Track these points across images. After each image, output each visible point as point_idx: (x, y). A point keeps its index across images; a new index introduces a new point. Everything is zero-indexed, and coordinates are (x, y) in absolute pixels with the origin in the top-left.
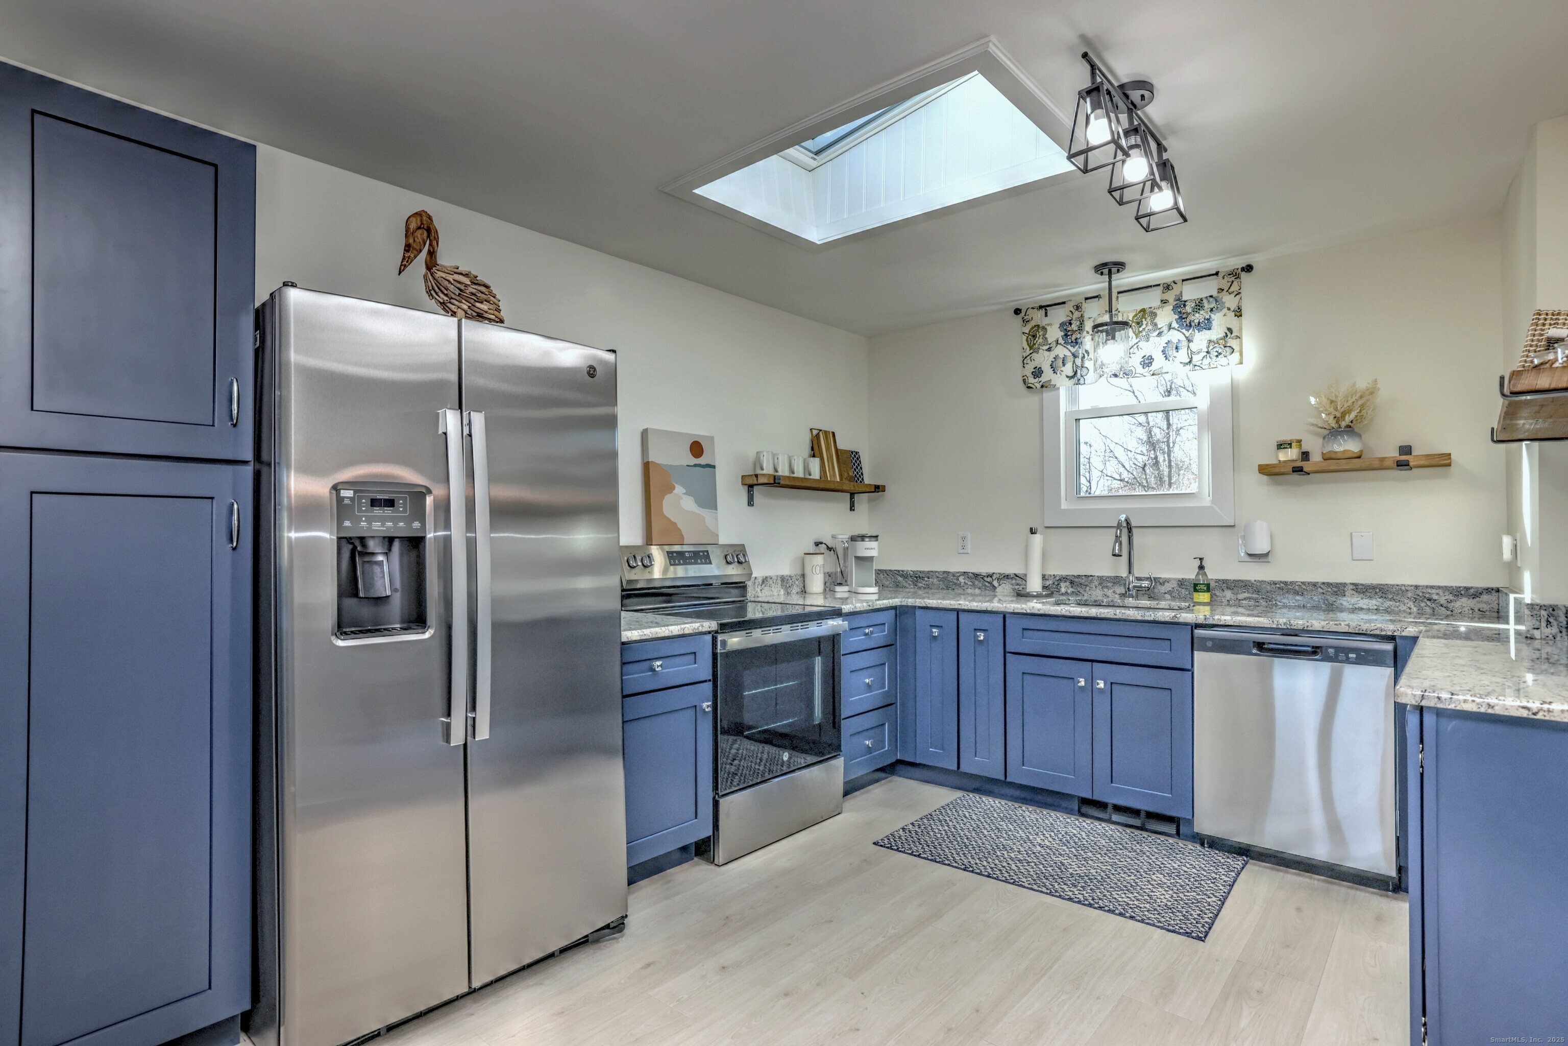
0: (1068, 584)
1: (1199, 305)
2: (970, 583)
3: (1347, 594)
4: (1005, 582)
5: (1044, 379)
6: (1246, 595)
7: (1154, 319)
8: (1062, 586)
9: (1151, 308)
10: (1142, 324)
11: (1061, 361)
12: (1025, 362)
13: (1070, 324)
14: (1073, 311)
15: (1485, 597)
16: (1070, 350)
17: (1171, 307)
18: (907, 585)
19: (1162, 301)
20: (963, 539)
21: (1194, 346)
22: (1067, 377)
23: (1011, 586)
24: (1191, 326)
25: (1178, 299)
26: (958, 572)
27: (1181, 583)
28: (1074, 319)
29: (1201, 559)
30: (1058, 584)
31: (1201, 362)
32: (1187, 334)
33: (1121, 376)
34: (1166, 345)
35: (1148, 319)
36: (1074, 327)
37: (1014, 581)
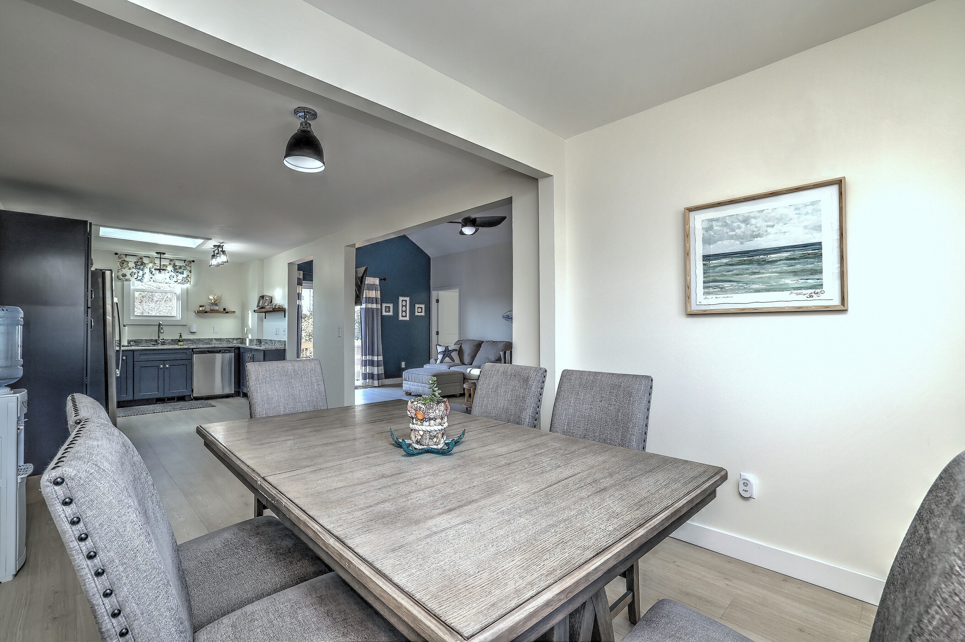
0: (133, 342)
1: (180, 268)
3: (213, 341)
5: (126, 278)
6: (190, 342)
7: (166, 268)
8: (131, 343)
9: (166, 265)
11: (134, 274)
12: (119, 271)
14: (139, 259)
15: (238, 340)
16: (137, 271)
17: (172, 266)
21: (178, 278)
22: (135, 278)
24: (178, 272)
25: (174, 264)
27: (172, 340)
28: (139, 261)
29: (180, 334)
31: (179, 282)
32: (176, 274)
34: (170, 276)
36: (139, 264)
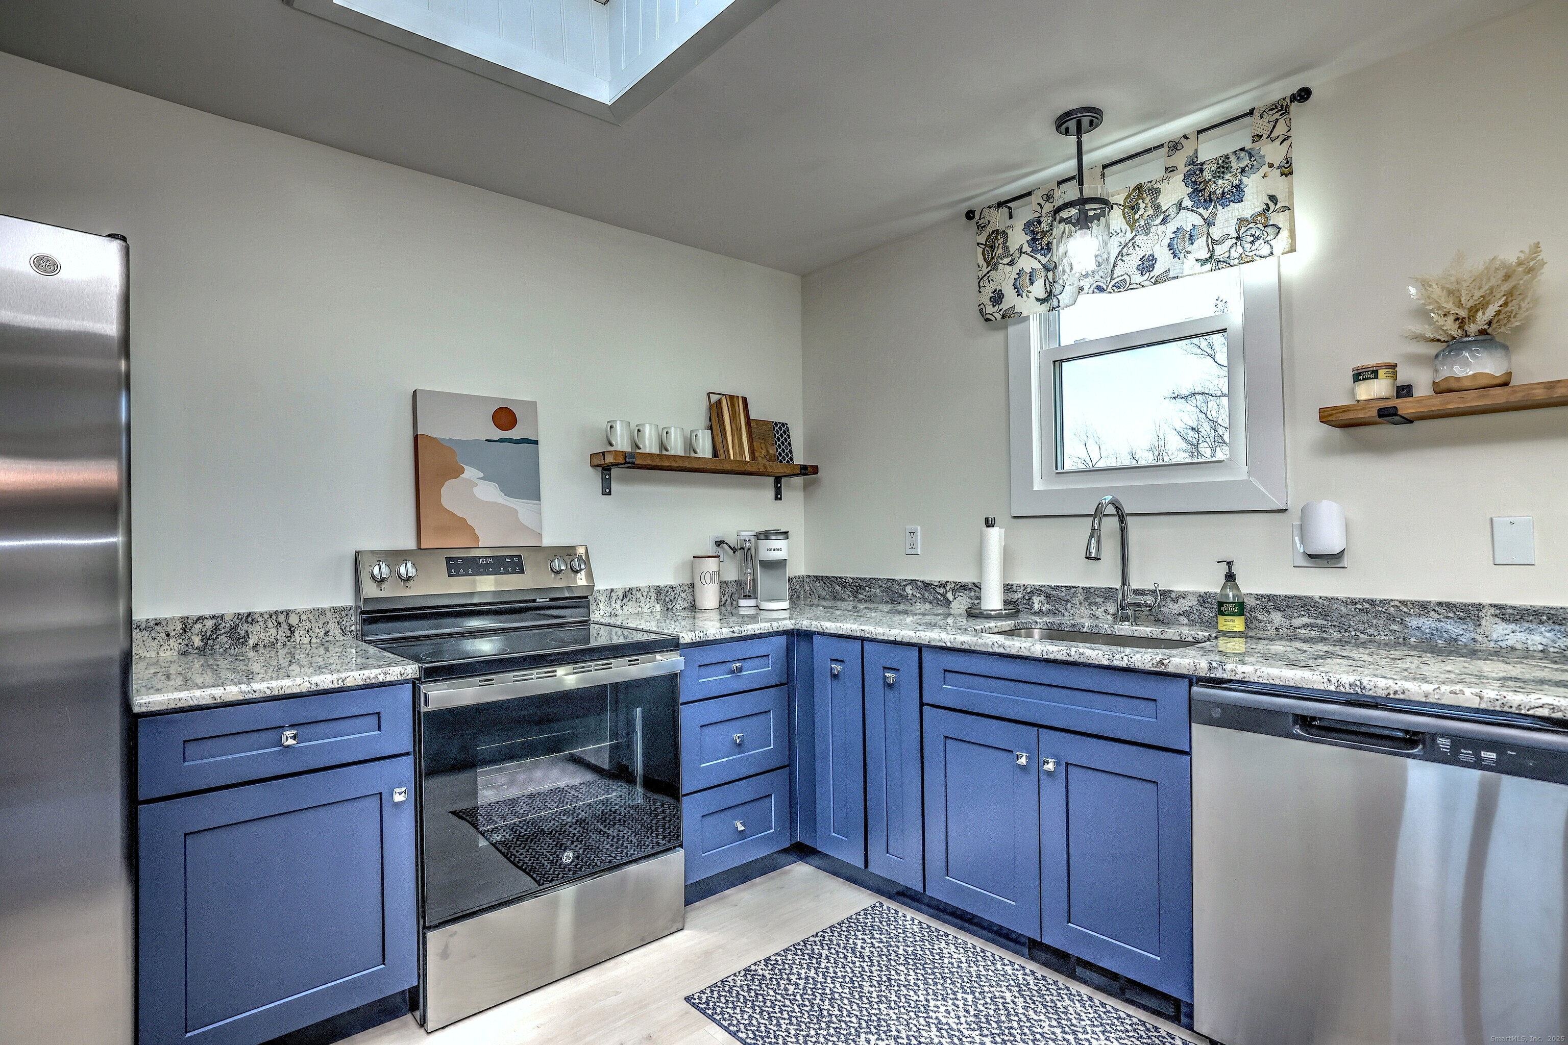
0: (1042, 598)
2: (919, 595)
3: (1483, 622)
4: (961, 594)
5: (1004, 306)
6: (1306, 620)
7: (1156, 199)
8: (1035, 601)
9: (1151, 182)
10: (1139, 209)
11: (1028, 278)
12: (981, 284)
13: (1040, 223)
14: (1042, 203)
16: (1039, 261)
17: (1181, 177)
18: (846, 597)
19: (1167, 169)
20: (913, 533)
21: (1216, 233)
22: (1037, 300)
23: (968, 600)
24: (1211, 201)
25: (1192, 161)
26: (905, 580)
27: (1203, 599)
28: (1044, 215)
29: (1230, 564)
30: (1030, 599)
31: (1227, 255)
32: (1206, 214)
33: (1109, 289)
34: (1173, 235)
35: (1147, 200)
36: (1045, 226)
37: (972, 594)
